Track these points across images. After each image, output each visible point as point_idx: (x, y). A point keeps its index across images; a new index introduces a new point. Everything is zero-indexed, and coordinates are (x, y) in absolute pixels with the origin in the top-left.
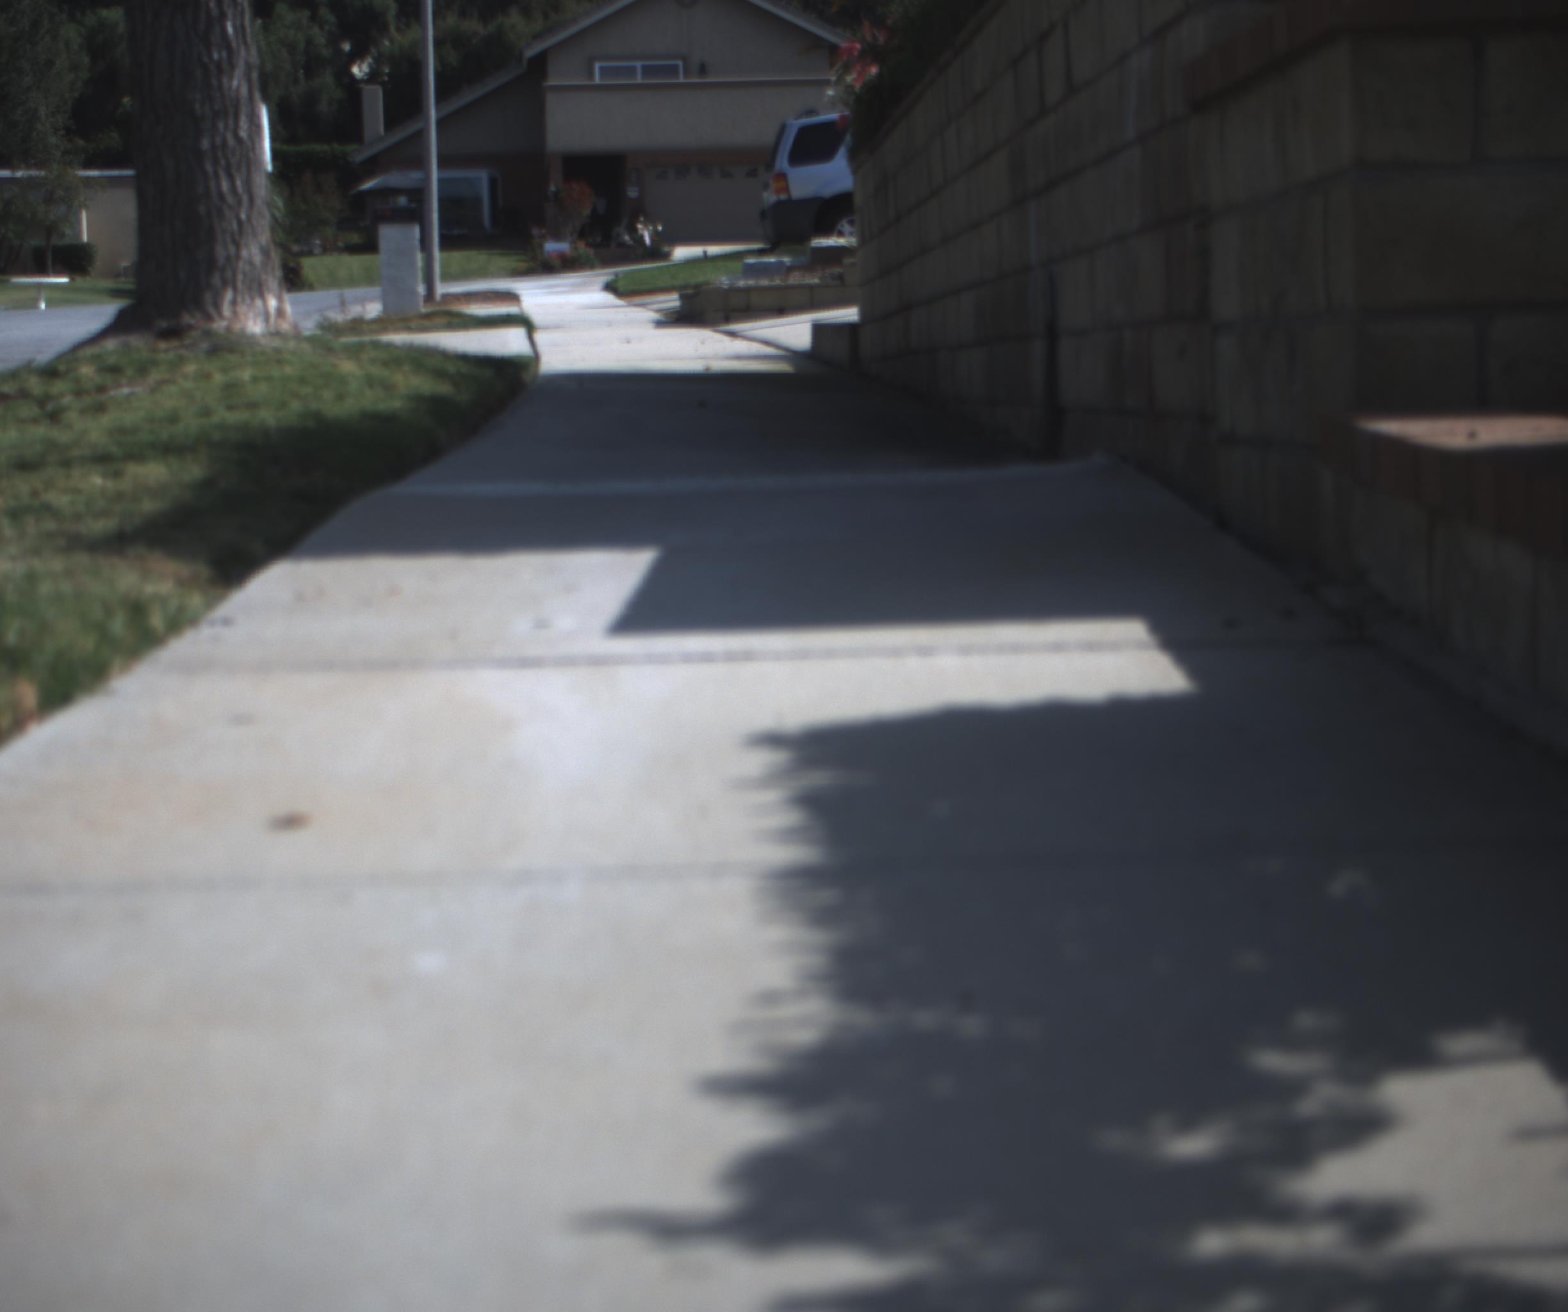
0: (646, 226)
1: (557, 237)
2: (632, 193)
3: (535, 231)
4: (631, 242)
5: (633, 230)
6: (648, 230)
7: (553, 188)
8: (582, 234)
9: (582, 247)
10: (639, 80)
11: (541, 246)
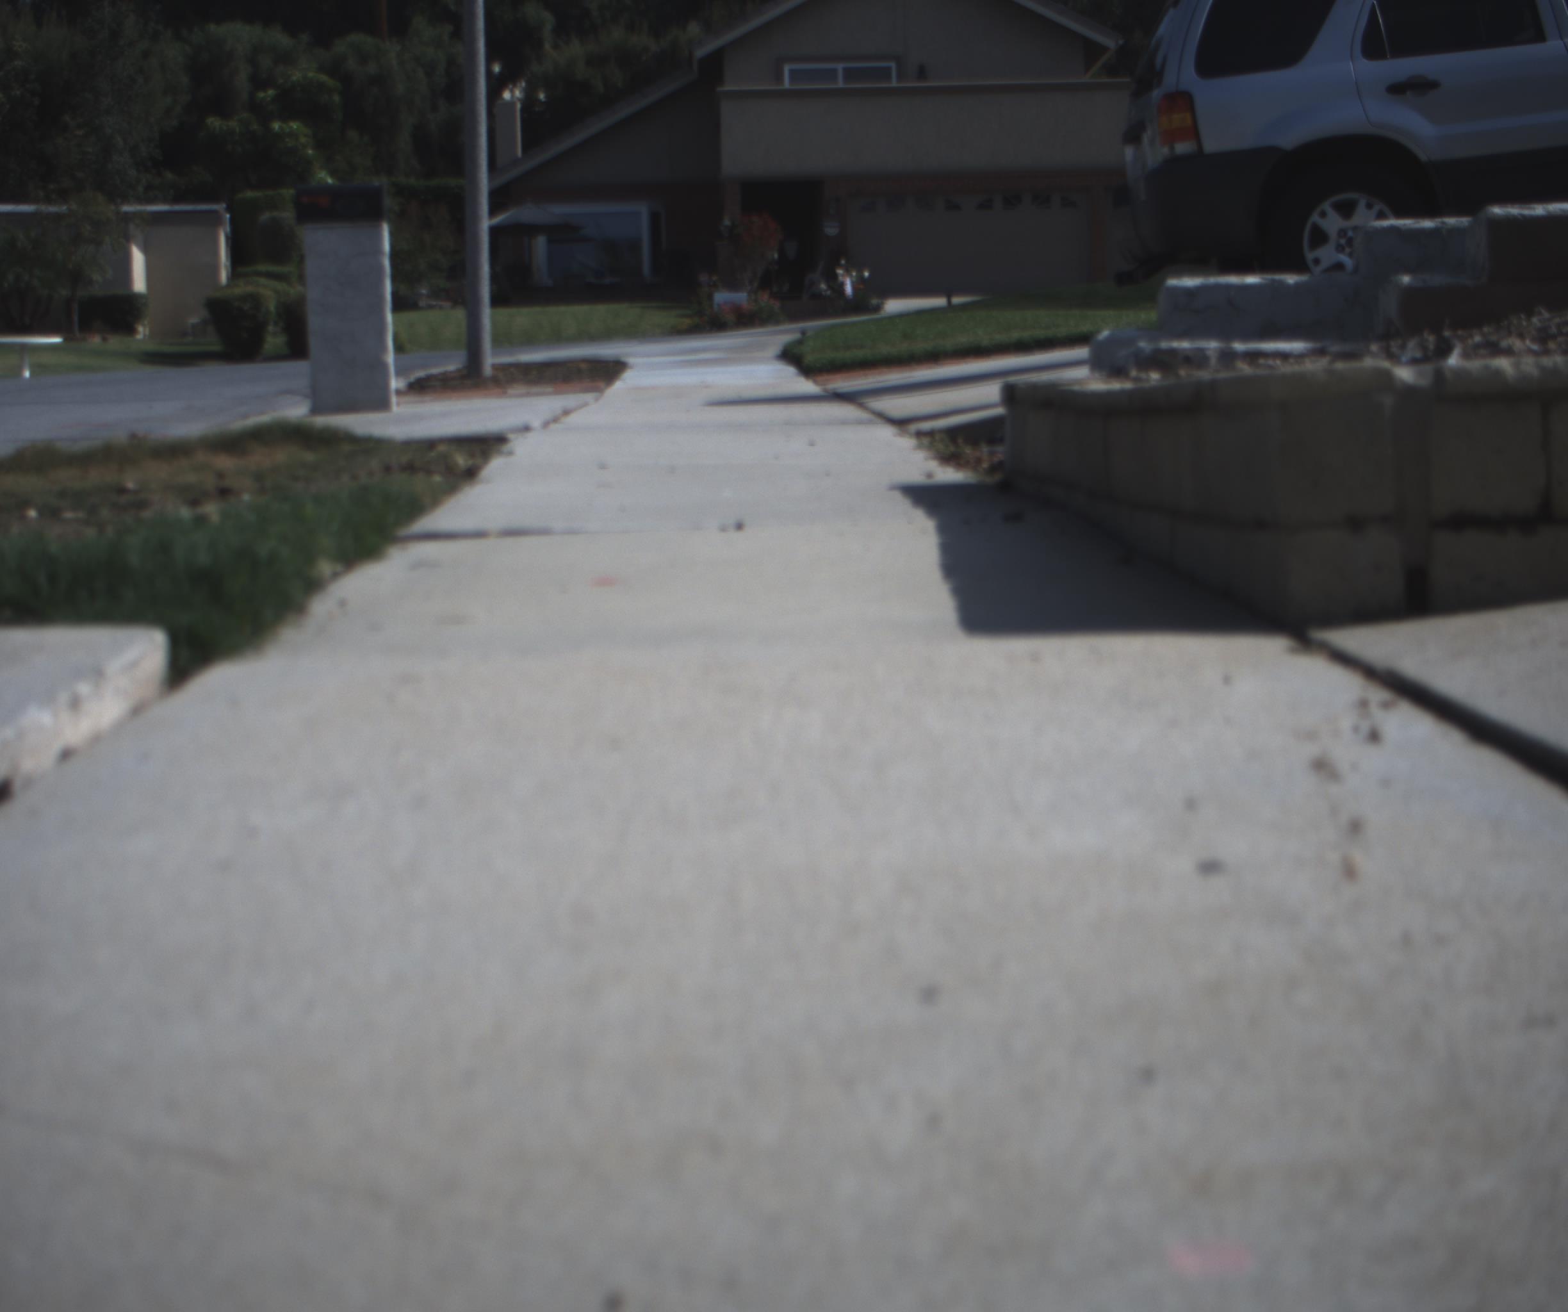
0: (848, 271)
1: (733, 285)
2: (831, 230)
3: (703, 278)
4: (829, 293)
5: (831, 277)
6: (851, 276)
7: (727, 222)
8: (766, 282)
9: (765, 299)
10: (840, 84)
11: (710, 297)
